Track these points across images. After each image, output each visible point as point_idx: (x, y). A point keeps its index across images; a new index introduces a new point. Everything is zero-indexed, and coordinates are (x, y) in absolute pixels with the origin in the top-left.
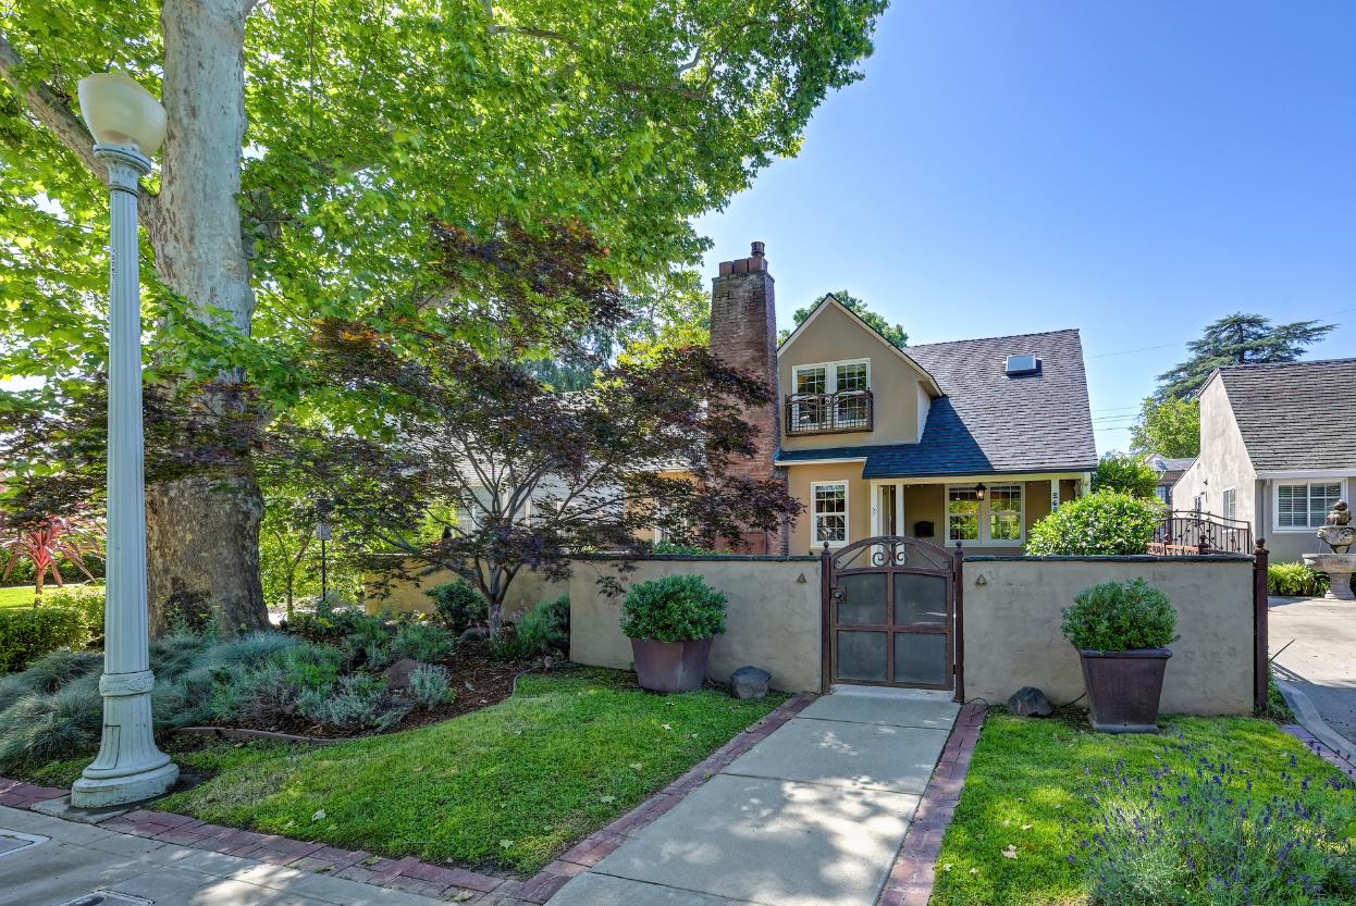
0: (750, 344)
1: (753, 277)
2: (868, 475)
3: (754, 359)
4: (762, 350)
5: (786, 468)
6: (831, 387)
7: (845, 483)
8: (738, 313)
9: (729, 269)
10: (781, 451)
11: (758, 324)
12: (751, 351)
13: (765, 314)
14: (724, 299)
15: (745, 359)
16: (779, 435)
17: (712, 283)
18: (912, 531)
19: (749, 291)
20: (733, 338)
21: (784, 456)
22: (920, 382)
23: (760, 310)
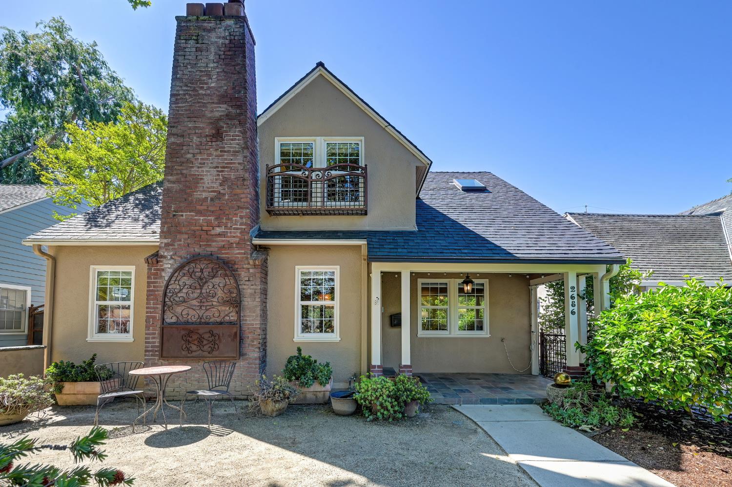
0: (224, 98)
1: (230, 22)
2: (372, 258)
3: (228, 116)
4: (239, 107)
5: (264, 249)
6: (320, 160)
7: (337, 269)
8: (210, 61)
9: (199, 11)
10: (260, 229)
11: (235, 77)
12: (225, 106)
13: (244, 66)
14: (192, 42)
15: (217, 114)
16: (257, 210)
17: (175, 23)
18: (387, 320)
19: (225, 38)
20: (202, 88)
21: (262, 234)
22: (417, 168)
23: (239, 60)
